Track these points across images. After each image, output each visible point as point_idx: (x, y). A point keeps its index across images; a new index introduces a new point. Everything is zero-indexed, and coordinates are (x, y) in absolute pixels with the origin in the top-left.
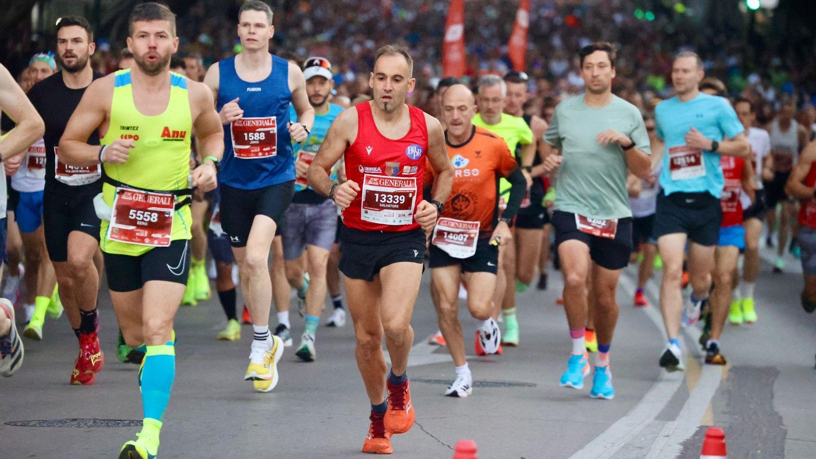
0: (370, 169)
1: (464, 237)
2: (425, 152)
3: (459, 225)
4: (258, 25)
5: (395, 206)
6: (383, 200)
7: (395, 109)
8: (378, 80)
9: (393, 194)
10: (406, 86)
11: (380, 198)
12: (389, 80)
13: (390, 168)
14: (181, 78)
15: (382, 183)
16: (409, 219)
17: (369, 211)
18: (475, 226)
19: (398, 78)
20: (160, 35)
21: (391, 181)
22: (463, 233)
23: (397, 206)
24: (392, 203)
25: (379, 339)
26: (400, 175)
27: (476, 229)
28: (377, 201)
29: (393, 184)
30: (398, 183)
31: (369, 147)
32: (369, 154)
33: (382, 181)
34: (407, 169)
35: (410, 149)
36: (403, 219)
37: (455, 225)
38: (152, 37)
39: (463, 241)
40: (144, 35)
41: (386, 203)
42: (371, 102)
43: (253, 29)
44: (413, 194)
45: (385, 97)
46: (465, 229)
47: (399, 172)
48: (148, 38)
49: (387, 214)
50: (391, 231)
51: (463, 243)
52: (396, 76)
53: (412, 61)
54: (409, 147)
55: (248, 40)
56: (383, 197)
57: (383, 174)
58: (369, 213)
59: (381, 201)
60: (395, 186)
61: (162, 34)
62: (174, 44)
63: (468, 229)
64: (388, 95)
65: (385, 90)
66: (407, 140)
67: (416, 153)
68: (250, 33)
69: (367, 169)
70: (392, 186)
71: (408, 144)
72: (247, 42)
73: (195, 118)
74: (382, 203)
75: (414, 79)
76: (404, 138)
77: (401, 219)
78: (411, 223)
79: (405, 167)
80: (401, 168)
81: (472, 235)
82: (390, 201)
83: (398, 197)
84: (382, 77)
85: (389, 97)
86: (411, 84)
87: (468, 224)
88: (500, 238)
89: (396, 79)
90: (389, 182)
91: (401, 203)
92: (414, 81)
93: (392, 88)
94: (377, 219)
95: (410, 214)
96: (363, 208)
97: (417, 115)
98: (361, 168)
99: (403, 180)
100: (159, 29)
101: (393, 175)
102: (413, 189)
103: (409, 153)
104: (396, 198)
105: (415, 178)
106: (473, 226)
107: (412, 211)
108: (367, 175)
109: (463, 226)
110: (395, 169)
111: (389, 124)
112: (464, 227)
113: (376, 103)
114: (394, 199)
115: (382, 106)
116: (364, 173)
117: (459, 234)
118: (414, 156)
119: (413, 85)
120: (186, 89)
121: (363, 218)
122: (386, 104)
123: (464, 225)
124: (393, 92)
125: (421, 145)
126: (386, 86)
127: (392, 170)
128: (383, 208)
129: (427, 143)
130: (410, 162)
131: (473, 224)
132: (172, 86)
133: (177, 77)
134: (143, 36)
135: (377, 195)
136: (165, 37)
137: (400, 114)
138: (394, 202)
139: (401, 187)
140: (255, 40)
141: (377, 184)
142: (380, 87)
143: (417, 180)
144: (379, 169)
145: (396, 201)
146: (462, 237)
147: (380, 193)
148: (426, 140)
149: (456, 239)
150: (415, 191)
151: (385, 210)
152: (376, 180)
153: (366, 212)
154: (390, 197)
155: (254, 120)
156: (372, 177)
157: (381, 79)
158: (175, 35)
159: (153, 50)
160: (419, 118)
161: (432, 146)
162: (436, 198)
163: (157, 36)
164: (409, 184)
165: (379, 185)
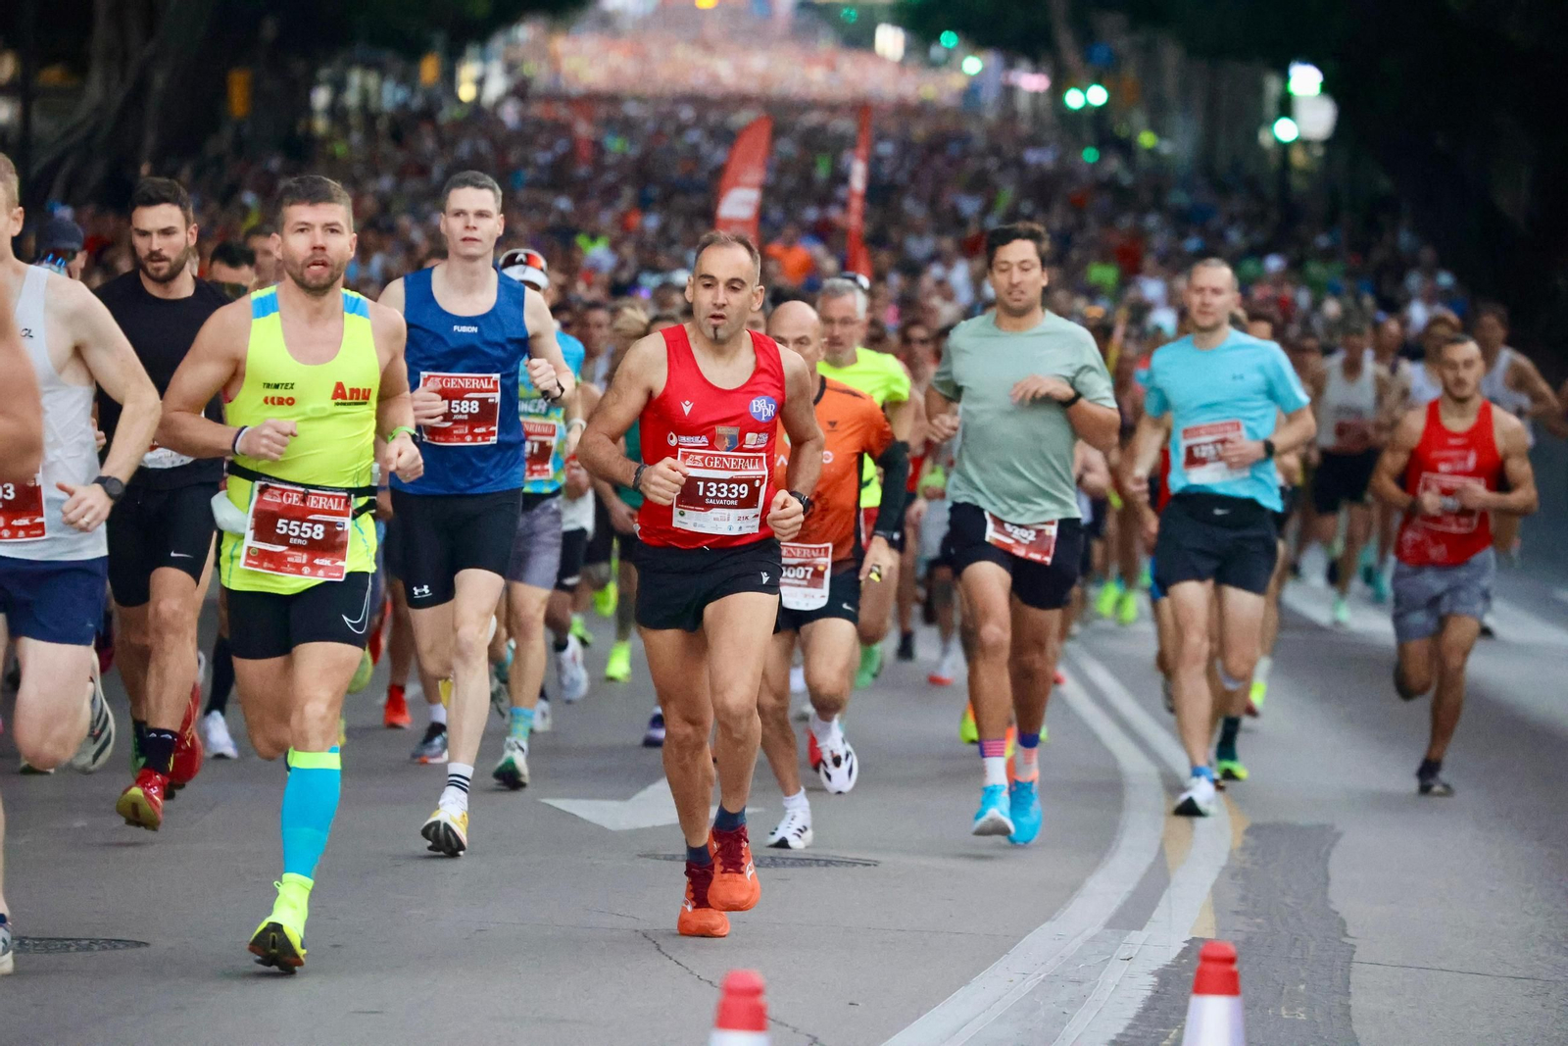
0: (689, 439)
1: (807, 571)
2: (781, 410)
3: (796, 551)
4: (481, 214)
5: (732, 502)
6: (711, 492)
7: (731, 336)
8: (702, 287)
9: (729, 482)
10: (750, 299)
11: (707, 489)
12: (721, 286)
13: (723, 437)
14: (358, 300)
15: (709, 464)
16: (753, 524)
17: (686, 511)
18: (823, 550)
19: (735, 285)
20: (332, 229)
21: (724, 459)
22: (803, 565)
23: (735, 503)
24: (727, 498)
25: (705, 730)
26: (741, 449)
27: (827, 556)
28: (701, 493)
29: (728, 465)
30: (737, 463)
31: (687, 402)
32: (687, 413)
33: (710, 460)
34: (751, 439)
35: (757, 403)
36: (744, 524)
37: (789, 552)
38: (318, 231)
39: (804, 578)
40: (304, 228)
41: (716, 497)
42: (687, 326)
43: (473, 221)
44: (762, 480)
45: (714, 317)
46: (807, 558)
47: (738, 444)
48: (311, 232)
49: (718, 516)
50: (724, 546)
51: (805, 583)
52: (734, 280)
53: (759, 256)
54: (754, 401)
55: (465, 240)
56: (712, 487)
57: (711, 446)
58: (686, 515)
59: (708, 494)
60: (732, 467)
61: (334, 227)
62: (351, 246)
63: (812, 557)
64: (718, 312)
65: (715, 305)
66: (750, 389)
67: (766, 411)
68: (467, 227)
69: (683, 438)
70: (726, 469)
71: (753, 395)
72: (461, 244)
73: (384, 366)
74: (710, 498)
75: (762, 287)
76: (743, 387)
77: (742, 525)
78: (757, 531)
79: (749, 436)
80: (742, 437)
81: (821, 568)
82: (722, 493)
83: (736, 486)
84: (710, 282)
85: (721, 317)
86: (756, 295)
87: (811, 549)
88: (879, 567)
89: (734, 285)
90: (721, 462)
91: (742, 496)
92: (761, 290)
93: (725, 302)
94: (702, 526)
95: (757, 516)
96: (677, 506)
97: (765, 346)
98: (672, 438)
99: (746, 458)
100: (330, 219)
101: (728, 450)
102: (762, 473)
103: (755, 411)
104: (734, 488)
105: (764, 455)
106: (820, 552)
107: (758, 510)
108: (684, 450)
109: (802, 553)
110: (731, 438)
111: (721, 362)
112: (804, 555)
113: (699, 328)
114: (729, 491)
115: (710, 332)
116: (678, 446)
117: (796, 566)
118: (764, 416)
119: (762, 297)
120: (368, 318)
121: (676, 524)
122: (716, 328)
123: (804, 550)
124: (728, 308)
125: (773, 397)
126: (716, 296)
127: (727, 441)
128: (711, 507)
129: (783, 395)
130: (757, 427)
131: (820, 549)
132: (346, 314)
133: (352, 298)
134: (302, 230)
135: (701, 484)
136: (337, 231)
137: (739, 346)
138: (730, 495)
139: (741, 469)
140: (475, 240)
141: (701, 465)
142: (705, 299)
143: (767, 457)
144: (704, 438)
145: (733, 494)
146: (803, 573)
147: (706, 480)
148: (782, 388)
149: (793, 575)
150: (764, 476)
151: (714, 510)
152: (698, 458)
153: (682, 514)
154: (723, 487)
155: (461, 378)
156: (691, 453)
157: (708, 286)
158: (352, 230)
159: (319, 252)
160: (770, 352)
161: (791, 400)
162: (797, 488)
163: (326, 231)
164: (754, 464)
165: (705, 467)
